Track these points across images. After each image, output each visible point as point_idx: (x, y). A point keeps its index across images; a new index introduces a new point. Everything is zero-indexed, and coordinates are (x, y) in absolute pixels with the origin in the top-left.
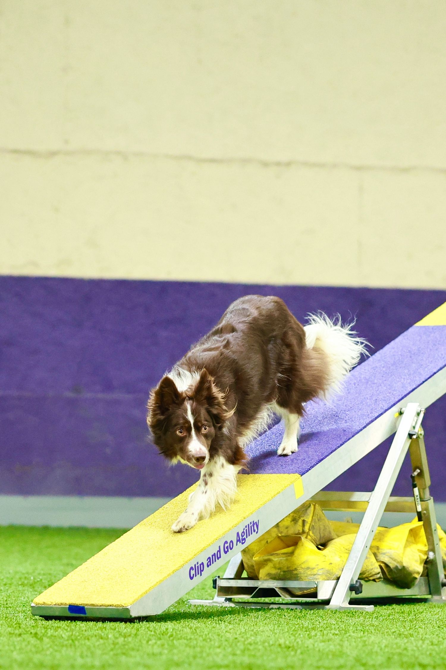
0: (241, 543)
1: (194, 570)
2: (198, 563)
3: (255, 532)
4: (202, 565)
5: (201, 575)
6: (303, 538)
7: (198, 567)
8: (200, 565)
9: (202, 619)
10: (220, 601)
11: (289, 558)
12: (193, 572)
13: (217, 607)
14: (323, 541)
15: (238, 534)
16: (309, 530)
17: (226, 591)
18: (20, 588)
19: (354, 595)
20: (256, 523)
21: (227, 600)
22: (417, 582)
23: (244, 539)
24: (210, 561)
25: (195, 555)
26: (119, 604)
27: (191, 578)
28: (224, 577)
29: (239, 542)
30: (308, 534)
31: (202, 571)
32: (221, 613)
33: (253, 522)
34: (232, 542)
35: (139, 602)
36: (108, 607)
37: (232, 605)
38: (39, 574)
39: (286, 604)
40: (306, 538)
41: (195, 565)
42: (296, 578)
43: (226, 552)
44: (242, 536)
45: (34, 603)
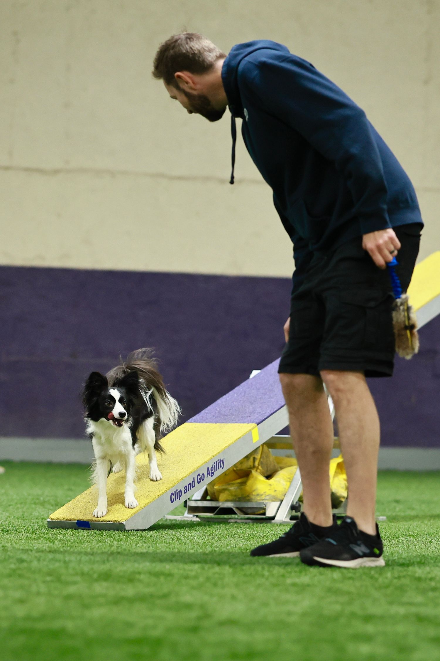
0: (210, 476)
1: (174, 496)
2: (177, 490)
3: (222, 468)
4: (180, 492)
5: (179, 499)
6: (254, 472)
7: (177, 493)
8: (179, 491)
9: (177, 529)
10: (189, 517)
11: (243, 487)
12: (173, 497)
13: (187, 521)
14: (269, 473)
15: (208, 468)
16: (259, 465)
17: (194, 510)
18: (33, 506)
19: (294, 513)
20: (222, 460)
21: (194, 516)
22: (342, 504)
23: (213, 473)
24: (187, 489)
25: (175, 484)
26: (116, 520)
27: (172, 502)
28: (193, 499)
29: (208, 475)
30: (258, 468)
31: (180, 496)
32: (191, 525)
33: (220, 459)
34: (203, 474)
35: (132, 518)
36: (108, 522)
37: (198, 519)
38: (47, 496)
39: (241, 519)
40: (256, 471)
41: (175, 492)
42: (249, 500)
43: (199, 483)
44: (211, 470)
45: (50, 519)
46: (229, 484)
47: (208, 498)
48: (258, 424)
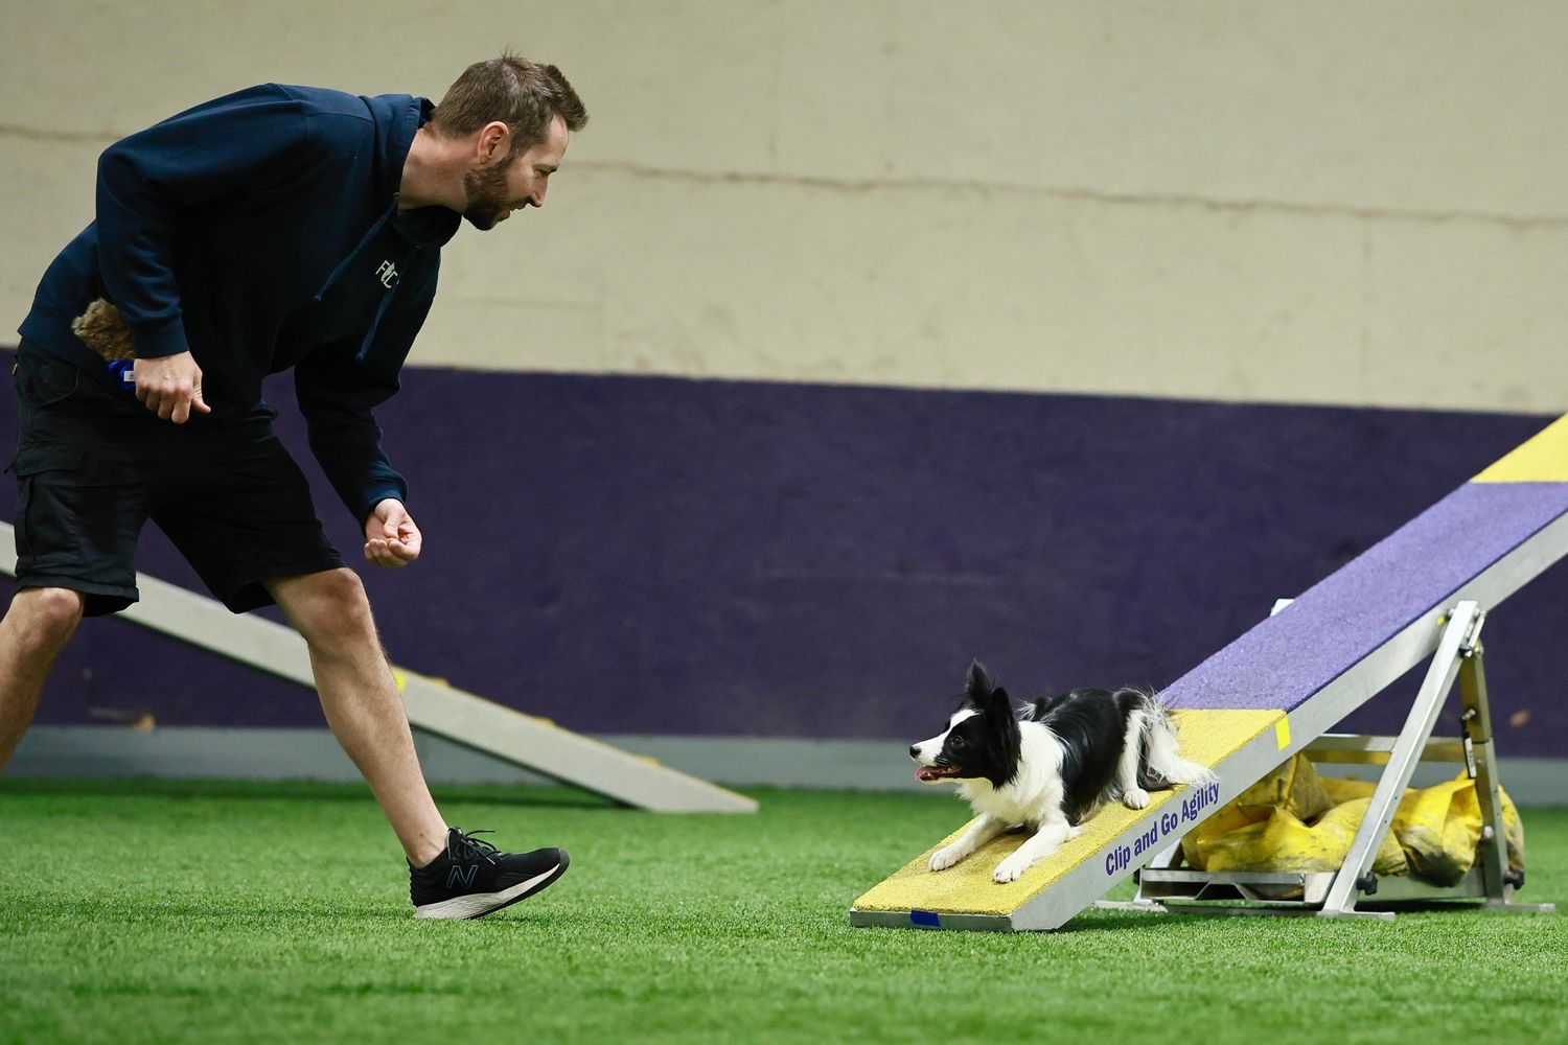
0: (1189, 819)
1: (1114, 860)
2: (1120, 848)
3: (1213, 802)
4: (1127, 852)
5: (1125, 868)
6: (1279, 810)
7: (1120, 854)
8: (1124, 852)
10: (1144, 904)
11: (1256, 841)
12: (1112, 863)
13: (1141, 912)
14: (1310, 813)
15: (1185, 802)
16: (1289, 795)
17: (1153, 889)
18: (820, 880)
19: (1363, 896)
21: (1155, 901)
22: (1464, 878)
23: (1195, 812)
24: (1141, 846)
25: (1115, 836)
26: (993, 909)
27: (1110, 872)
28: (1152, 866)
29: (1186, 818)
30: (1287, 802)
31: (1126, 861)
32: (1148, 921)
34: (1175, 815)
35: (1026, 907)
36: (975, 915)
37: (1162, 909)
38: (848, 860)
39: (1253, 908)
40: (1285, 808)
41: (1116, 852)
42: (1270, 870)
43: (1165, 833)
44: (1192, 808)
45: (855, 908)
46: (1227, 836)
47: (1185, 864)
48: (1289, 711)
